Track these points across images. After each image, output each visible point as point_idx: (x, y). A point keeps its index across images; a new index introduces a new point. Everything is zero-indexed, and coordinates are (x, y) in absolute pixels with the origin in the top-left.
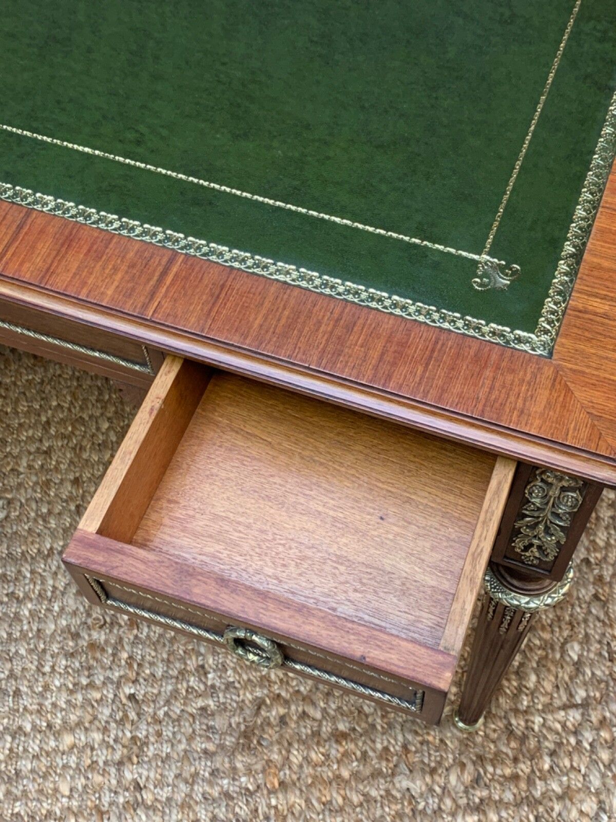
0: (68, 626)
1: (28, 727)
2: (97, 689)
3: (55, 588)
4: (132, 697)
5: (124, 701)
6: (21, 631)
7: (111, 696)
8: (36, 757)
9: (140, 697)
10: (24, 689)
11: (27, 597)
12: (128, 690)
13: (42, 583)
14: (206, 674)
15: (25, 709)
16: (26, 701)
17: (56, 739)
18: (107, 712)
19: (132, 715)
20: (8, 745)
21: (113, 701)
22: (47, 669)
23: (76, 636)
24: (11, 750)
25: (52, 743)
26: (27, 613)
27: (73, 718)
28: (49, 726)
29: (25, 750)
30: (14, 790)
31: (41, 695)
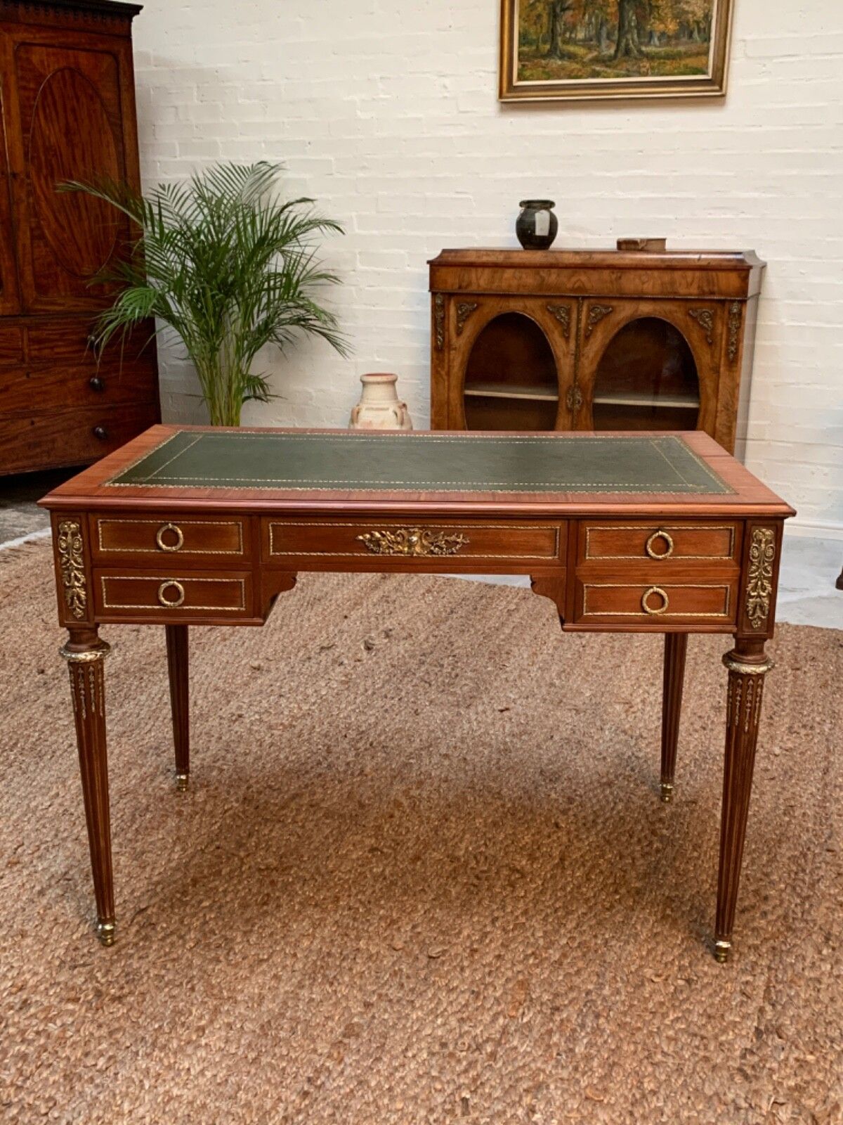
0: (442, 1037)
1: (373, 1084)
2: (442, 1082)
3: (445, 1010)
4: (464, 1100)
5: (457, 1099)
6: (404, 1026)
7: (449, 1091)
8: (367, 1104)
9: (471, 1103)
10: (385, 1059)
11: (421, 1007)
12: (466, 1094)
13: (438, 1004)
14: (534, 1112)
15: (379, 1071)
16: (380, 1066)
17: (390, 1100)
18: (440, 1099)
19: (458, 1111)
20: (352, 1086)
21: (449, 1096)
22: (410, 1054)
23: (444, 1045)
24: (352, 1091)
25: (386, 1101)
26: (415, 1017)
27: (411, 1093)
28: (390, 1089)
29: (363, 1096)
30: (338, 1116)
31: (396, 1069)
